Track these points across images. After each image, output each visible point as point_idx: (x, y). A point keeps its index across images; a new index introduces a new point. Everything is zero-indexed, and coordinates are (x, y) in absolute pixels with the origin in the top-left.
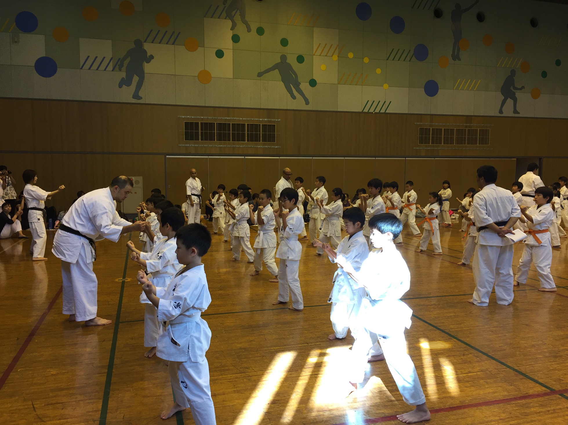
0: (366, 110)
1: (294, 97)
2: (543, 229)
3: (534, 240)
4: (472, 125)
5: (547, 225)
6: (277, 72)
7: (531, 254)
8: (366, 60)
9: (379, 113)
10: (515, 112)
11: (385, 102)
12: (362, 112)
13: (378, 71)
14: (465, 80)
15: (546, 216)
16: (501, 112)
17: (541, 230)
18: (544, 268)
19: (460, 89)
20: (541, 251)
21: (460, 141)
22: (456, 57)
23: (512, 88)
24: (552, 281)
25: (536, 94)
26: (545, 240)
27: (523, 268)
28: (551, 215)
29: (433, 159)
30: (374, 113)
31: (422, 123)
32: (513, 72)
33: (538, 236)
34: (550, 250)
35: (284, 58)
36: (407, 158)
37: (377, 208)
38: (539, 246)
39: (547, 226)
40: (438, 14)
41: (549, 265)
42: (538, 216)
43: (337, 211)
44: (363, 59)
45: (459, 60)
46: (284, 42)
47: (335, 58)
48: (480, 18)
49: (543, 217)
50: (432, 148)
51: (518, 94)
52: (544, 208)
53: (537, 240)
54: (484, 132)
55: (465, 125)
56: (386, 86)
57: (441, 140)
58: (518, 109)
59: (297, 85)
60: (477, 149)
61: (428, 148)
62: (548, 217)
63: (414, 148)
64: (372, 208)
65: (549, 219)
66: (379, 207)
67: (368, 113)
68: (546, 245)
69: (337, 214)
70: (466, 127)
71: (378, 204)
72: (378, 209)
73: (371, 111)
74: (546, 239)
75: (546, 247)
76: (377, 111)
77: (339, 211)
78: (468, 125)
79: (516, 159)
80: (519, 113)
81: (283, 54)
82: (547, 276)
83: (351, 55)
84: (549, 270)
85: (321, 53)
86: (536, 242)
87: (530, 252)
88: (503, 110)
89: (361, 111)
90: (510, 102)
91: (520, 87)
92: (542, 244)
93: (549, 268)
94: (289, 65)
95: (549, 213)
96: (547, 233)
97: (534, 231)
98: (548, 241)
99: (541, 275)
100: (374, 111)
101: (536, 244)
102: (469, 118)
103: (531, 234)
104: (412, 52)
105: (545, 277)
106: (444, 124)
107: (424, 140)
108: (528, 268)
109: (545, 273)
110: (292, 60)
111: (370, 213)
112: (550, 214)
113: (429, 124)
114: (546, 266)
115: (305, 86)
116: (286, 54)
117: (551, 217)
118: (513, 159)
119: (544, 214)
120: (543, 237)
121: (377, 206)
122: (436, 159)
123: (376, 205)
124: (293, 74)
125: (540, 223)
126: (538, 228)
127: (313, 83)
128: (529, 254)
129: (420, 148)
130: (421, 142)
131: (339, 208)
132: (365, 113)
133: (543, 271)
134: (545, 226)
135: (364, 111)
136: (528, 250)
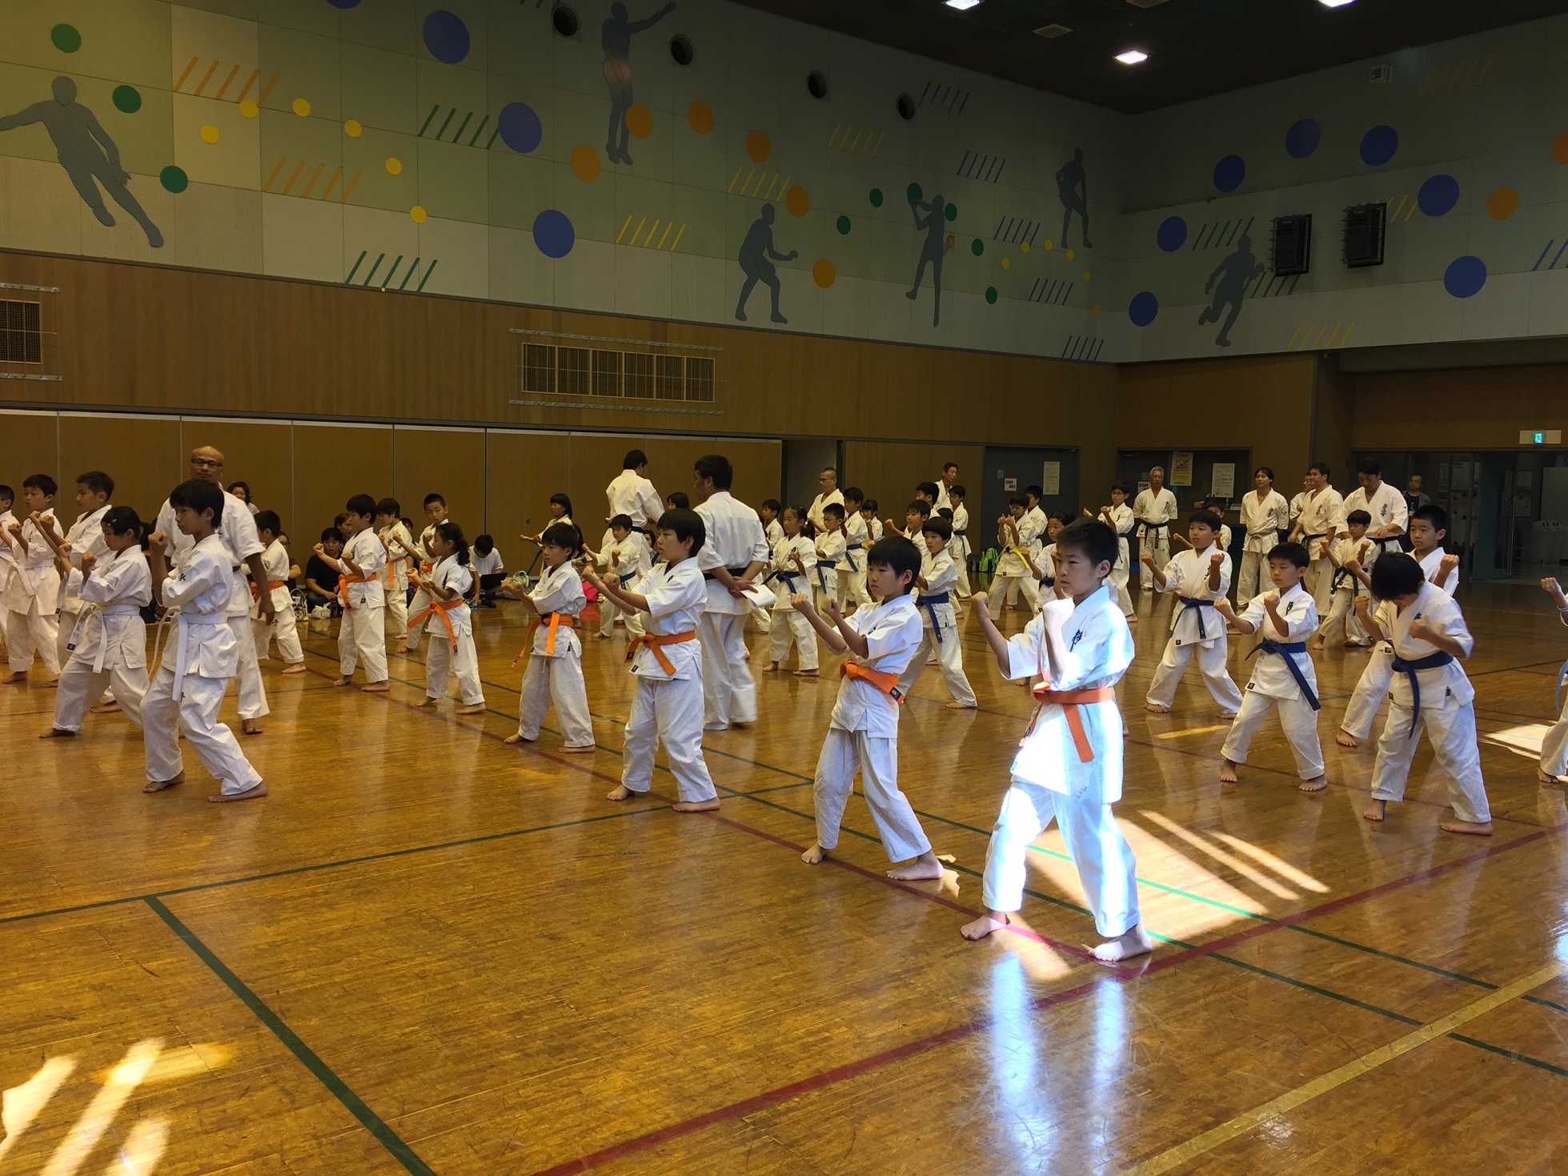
0: (359, 280)
1: (107, 220)
2: (680, 630)
3: (657, 663)
4: (668, 344)
5: (690, 618)
6: (40, 130)
7: (653, 705)
8: (353, 129)
9: (401, 292)
10: (776, 317)
11: (418, 259)
12: (346, 286)
13: (394, 166)
14: (644, 219)
15: (682, 592)
16: (741, 315)
17: (673, 632)
18: (684, 745)
19: (632, 243)
20: (675, 694)
21: (637, 387)
22: (618, 153)
23: (766, 254)
24: (706, 780)
25: (824, 275)
26: (684, 663)
27: (636, 748)
28: (697, 591)
29: (566, 433)
30: (383, 290)
31: (530, 332)
32: (769, 212)
33: (666, 650)
34: (699, 690)
35: (64, 87)
36: (489, 431)
37: (196, 578)
38: (668, 683)
39: (689, 621)
40: (565, 23)
41: (697, 734)
42: (663, 593)
43: (131, 584)
44: (343, 123)
45: (629, 162)
46: (66, 38)
47: (249, 108)
48: (681, 52)
49: (676, 595)
50: (560, 404)
51: (782, 271)
52: (680, 571)
53: (663, 661)
54: (701, 367)
55: (650, 343)
56: (418, 214)
57: (586, 381)
58: (782, 310)
59: (117, 182)
60: (684, 411)
61: (549, 404)
62: (689, 595)
63: (511, 402)
64: (182, 577)
65: (694, 603)
66: (204, 575)
67: (365, 288)
68: (687, 677)
69: (131, 594)
70: (653, 348)
71: (203, 564)
72: (202, 581)
73: (376, 282)
74: (688, 659)
75: (686, 684)
76: (394, 285)
77: (138, 584)
78: (658, 344)
79: (780, 442)
80: (785, 321)
81: (64, 75)
82: (692, 768)
83: (302, 107)
84: (698, 748)
85: (201, 87)
86: (661, 668)
87: (647, 701)
88: (746, 309)
89: (341, 280)
90: (761, 289)
91: (786, 253)
92: (675, 676)
93: (697, 743)
94: (86, 114)
95: (691, 584)
96: (689, 642)
97: (657, 638)
98: (692, 666)
99: (679, 766)
100: (384, 286)
101: (661, 675)
102: (659, 326)
103: (649, 647)
104: (494, 123)
105: (687, 772)
106: (592, 339)
107: (535, 380)
108: (648, 747)
109: (687, 760)
110: (96, 99)
111: (172, 596)
112: (694, 587)
113: (552, 334)
114: (688, 739)
115: (145, 187)
116: (73, 78)
117: (699, 595)
118: (774, 441)
119: (677, 588)
120: (678, 656)
121: (198, 572)
122: (573, 434)
123: (194, 569)
124: (100, 145)
125: (669, 614)
126: (667, 628)
127: (174, 179)
128: (647, 707)
129: (528, 403)
130: (531, 386)
131: (135, 576)
132: (356, 288)
133: (682, 752)
134: (685, 623)
135: (351, 283)
136: (644, 694)
